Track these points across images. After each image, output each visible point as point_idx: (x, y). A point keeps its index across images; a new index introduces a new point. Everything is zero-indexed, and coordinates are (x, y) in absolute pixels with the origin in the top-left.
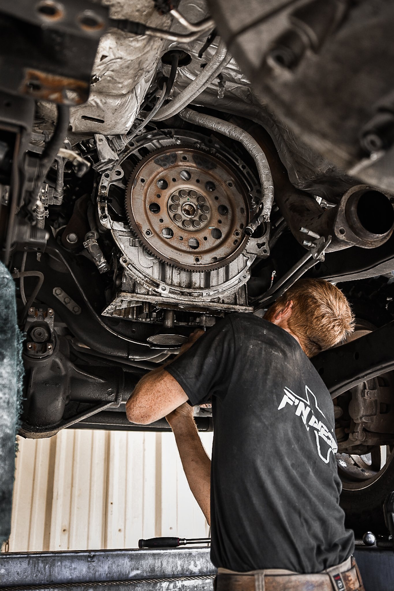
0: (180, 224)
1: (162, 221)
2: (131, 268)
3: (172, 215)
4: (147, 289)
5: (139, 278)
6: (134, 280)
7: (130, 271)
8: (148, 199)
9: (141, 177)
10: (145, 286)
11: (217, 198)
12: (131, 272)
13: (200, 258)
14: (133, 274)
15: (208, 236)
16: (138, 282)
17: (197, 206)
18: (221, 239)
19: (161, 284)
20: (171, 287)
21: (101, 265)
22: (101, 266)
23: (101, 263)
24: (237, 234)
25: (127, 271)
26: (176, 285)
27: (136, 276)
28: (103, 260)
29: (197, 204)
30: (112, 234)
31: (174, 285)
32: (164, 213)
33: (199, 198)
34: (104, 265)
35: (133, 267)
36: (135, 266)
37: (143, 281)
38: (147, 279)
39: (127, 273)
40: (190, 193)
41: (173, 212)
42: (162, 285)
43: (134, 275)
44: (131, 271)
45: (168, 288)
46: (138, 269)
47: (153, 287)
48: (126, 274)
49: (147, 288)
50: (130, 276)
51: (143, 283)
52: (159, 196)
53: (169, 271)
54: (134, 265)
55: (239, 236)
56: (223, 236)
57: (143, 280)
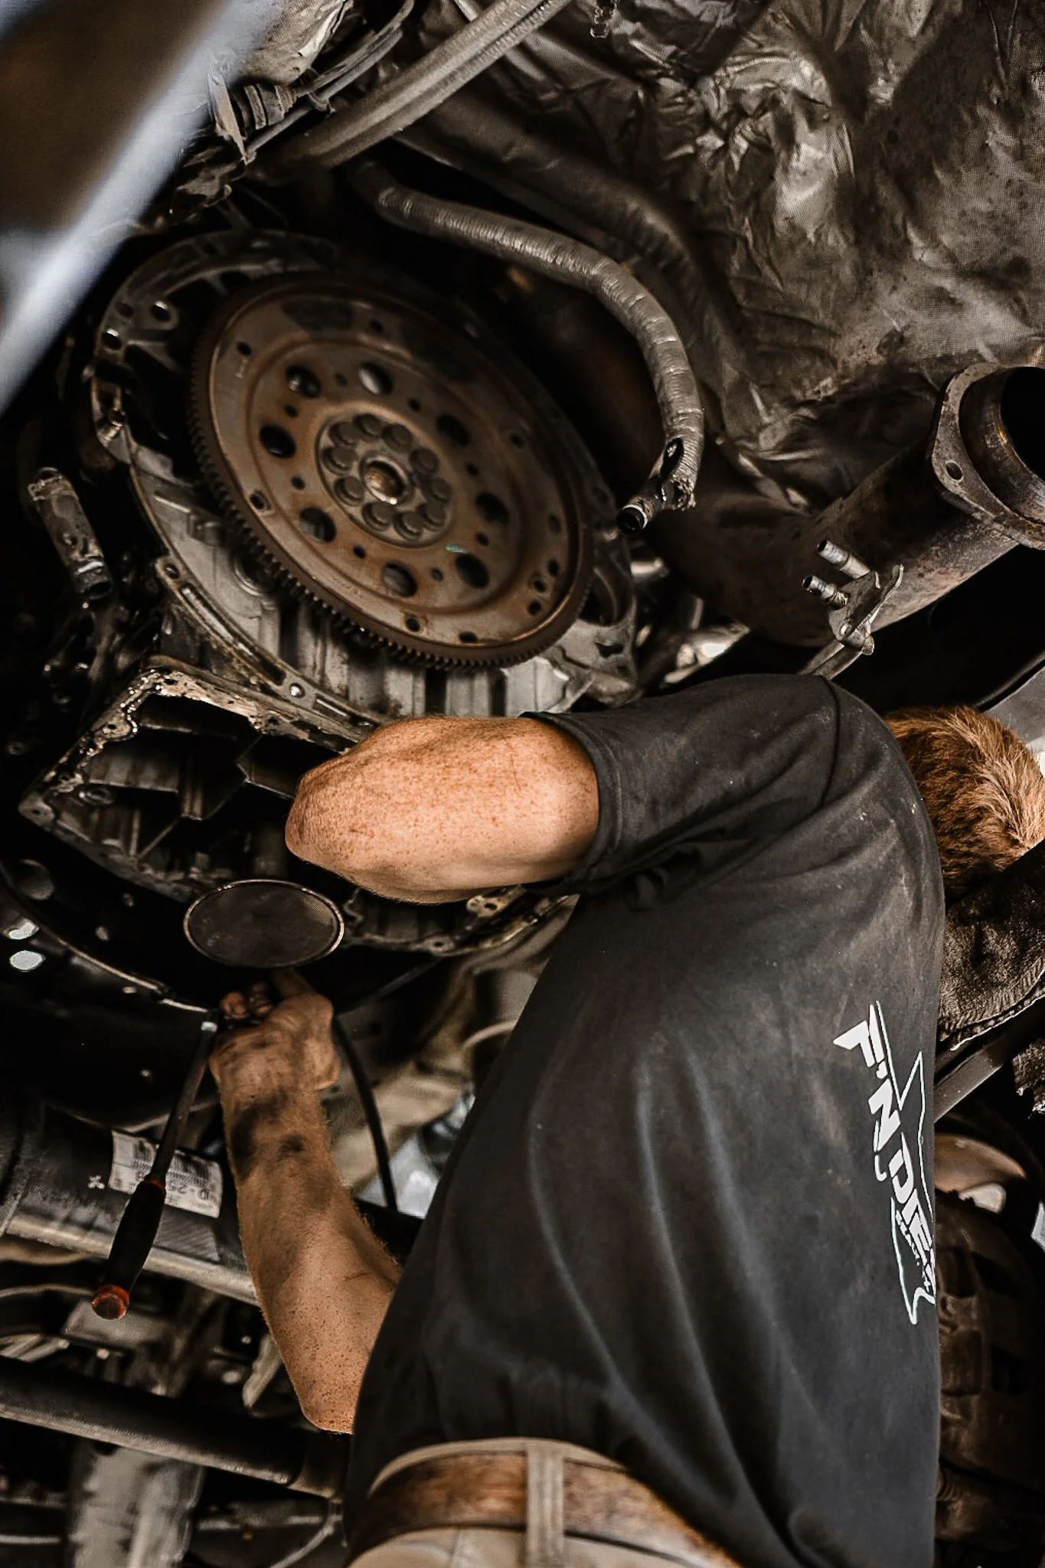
0: (356, 511)
1: (298, 483)
2: (192, 597)
3: (332, 478)
4: (241, 676)
5: (218, 638)
6: (201, 637)
7: (189, 608)
8: (256, 410)
9: (239, 338)
10: (237, 666)
11: (472, 470)
12: (192, 612)
13: (421, 622)
14: (197, 617)
15: (444, 567)
16: (215, 646)
17: (409, 475)
18: (487, 591)
19: (288, 673)
20: (321, 693)
21: (85, 563)
22: (88, 567)
23: (87, 556)
24: (540, 587)
25: (180, 603)
26: (337, 691)
27: (208, 628)
28: (94, 550)
29: (409, 468)
30: (135, 481)
31: (330, 691)
32: (306, 467)
33: (417, 456)
34: (100, 564)
35: (199, 597)
36: (205, 597)
37: (229, 649)
38: (241, 646)
39: (178, 610)
40: (389, 432)
41: (337, 470)
42: (291, 676)
43: (201, 621)
44: (193, 607)
45: (312, 692)
46: (215, 608)
47: (260, 675)
48: (175, 612)
49: (244, 672)
50: (186, 622)
51: (230, 654)
52: (292, 412)
53: (312, 646)
54: (201, 593)
55: (546, 595)
56: (494, 584)
57: (229, 645)
